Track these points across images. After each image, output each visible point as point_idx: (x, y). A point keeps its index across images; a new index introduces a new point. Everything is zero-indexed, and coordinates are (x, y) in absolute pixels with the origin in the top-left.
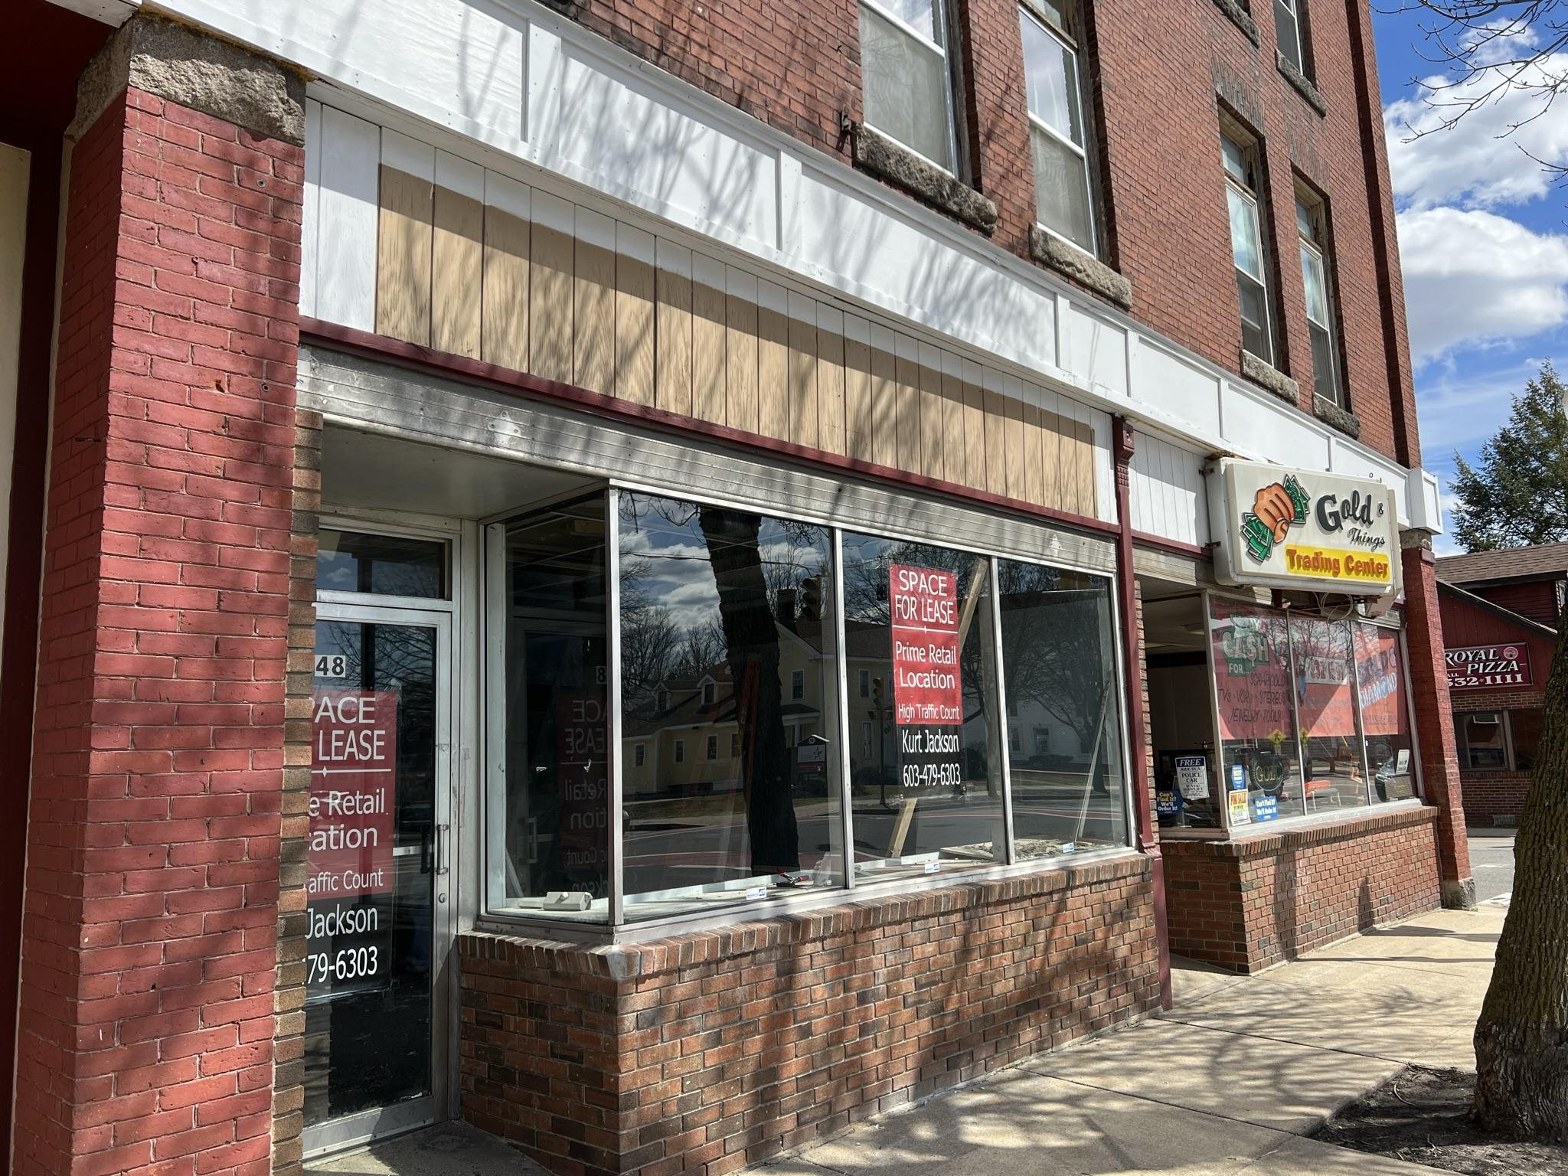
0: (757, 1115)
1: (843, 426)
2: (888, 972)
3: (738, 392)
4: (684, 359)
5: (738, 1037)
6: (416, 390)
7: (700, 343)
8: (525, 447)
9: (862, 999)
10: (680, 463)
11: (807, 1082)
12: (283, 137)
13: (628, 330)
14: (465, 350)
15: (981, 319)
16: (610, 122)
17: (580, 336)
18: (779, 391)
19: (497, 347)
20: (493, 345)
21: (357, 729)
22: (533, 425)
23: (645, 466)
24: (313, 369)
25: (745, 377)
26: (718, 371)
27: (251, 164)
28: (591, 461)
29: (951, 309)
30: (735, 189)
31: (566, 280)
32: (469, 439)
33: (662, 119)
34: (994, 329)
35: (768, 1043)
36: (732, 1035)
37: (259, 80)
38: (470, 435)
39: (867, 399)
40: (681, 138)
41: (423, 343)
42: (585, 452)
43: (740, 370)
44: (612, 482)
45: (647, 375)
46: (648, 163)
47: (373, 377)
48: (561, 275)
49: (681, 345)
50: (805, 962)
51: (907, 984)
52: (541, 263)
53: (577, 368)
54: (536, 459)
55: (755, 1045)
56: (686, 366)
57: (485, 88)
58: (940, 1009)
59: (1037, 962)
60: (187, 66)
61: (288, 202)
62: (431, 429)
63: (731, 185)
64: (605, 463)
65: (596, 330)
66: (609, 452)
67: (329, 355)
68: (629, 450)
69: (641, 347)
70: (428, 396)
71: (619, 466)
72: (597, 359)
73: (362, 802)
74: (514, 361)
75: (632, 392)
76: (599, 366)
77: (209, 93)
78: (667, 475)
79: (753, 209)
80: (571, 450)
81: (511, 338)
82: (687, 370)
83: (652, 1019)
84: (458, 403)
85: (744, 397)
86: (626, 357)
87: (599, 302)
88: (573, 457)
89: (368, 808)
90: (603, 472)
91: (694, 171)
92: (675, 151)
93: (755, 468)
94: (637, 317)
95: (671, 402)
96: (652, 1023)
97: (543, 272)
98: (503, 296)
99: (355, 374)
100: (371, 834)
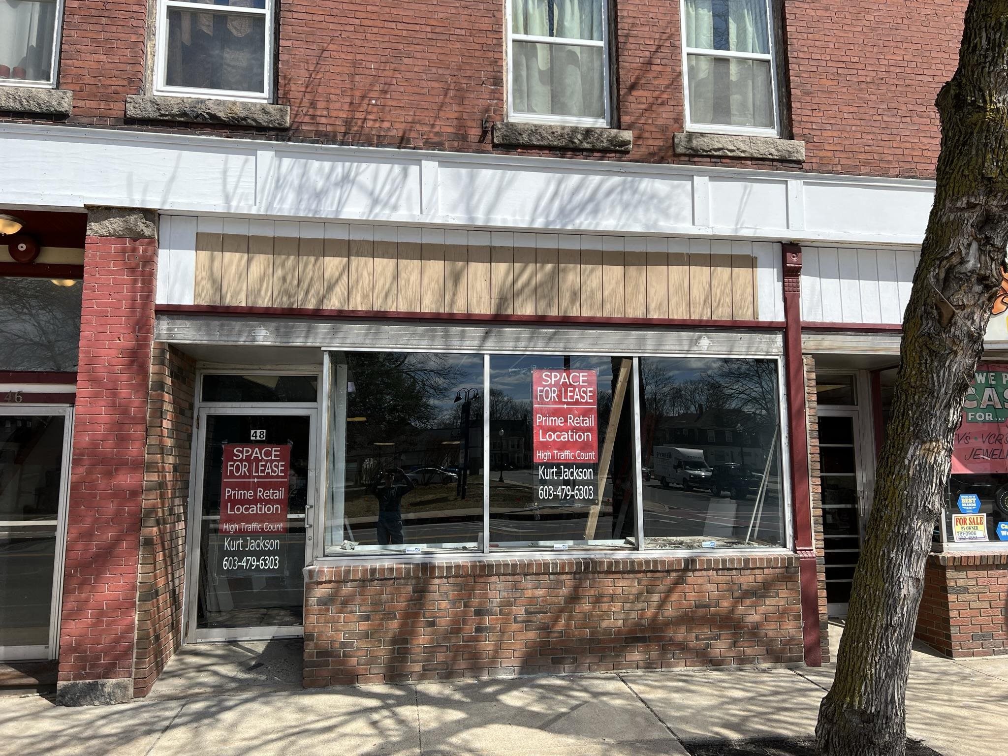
0: (392, 660)
1: (488, 297)
2: (501, 601)
3: (406, 291)
4: (367, 282)
5: (382, 619)
6: (215, 323)
7: (379, 271)
8: (271, 339)
9: (479, 613)
10: (367, 334)
11: (430, 649)
12: (146, 237)
13: (332, 275)
14: (238, 302)
15: (608, 211)
16: (308, 179)
17: (302, 283)
18: (436, 286)
19: (255, 298)
20: (253, 297)
21: (272, 461)
22: (277, 329)
23: (345, 338)
24: (168, 324)
25: (411, 284)
26: (392, 283)
27: (134, 250)
28: (310, 340)
29: (577, 211)
30: (390, 190)
31: (295, 259)
32: (242, 341)
33: (340, 168)
34: (621, 215)
35: (403, 625)
36: (378, 617)
37: (132, 218)
38: (243, 339)
39: (510, 278)
40: (353, 174)
41: (218, 303)
42: (307, 337)
43: (408, 281)
44: (323, 349)
45: (343, 294)
46: (331, 194)
47: (195, 322)
48: (292, 257)
49: (365, 274)
50: (434, 588)
51: (520, 611)
52: (279, 254)
53: (300, 299)
54: (277, 344)
55: (394, 625)
56: (369, 284)
57: (236, 187)
58: (546, 629)
59: (649, 613)
60: (106, 222)
61: (149, 261)
62: (222, 339)
63: (387, 188)
64: (319, 340)
65: (312, 279)
66: (321, 335)
67: (175, 317)
68: (334, 332)
69: (339, 282)
70: (222, 326)
71: (327, 341)
72: (312, 292)
73: (273, 494)
74: (264, 302)
75: (333, 303)
76: (313, 295)
77: (114, 230)
78: (358, 341)
79: (404, 196)
80: (298, 337)
81: (263, 293)
82: (369, 287)
83: (325, 602)
84: (237, 325)
85: (410, 293)
86: (331, 288)
87: (314, 265)
88: (301, 340)
89: (276, 496)
90: (318, 345)
91: (362, 188)
92: (348, 182)
93: (421, 329)
94: (337, 268)
95: (358, 304)
96: (325, 604)
97: (280, 259)
98: (259, 274)
99: (186, 322)
100: (277, 508)
